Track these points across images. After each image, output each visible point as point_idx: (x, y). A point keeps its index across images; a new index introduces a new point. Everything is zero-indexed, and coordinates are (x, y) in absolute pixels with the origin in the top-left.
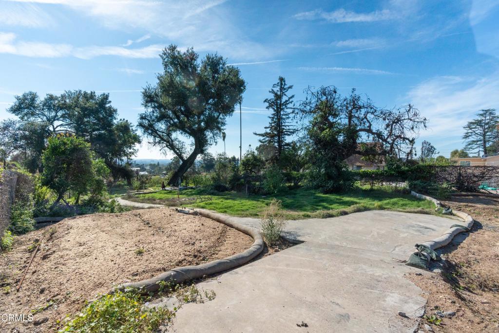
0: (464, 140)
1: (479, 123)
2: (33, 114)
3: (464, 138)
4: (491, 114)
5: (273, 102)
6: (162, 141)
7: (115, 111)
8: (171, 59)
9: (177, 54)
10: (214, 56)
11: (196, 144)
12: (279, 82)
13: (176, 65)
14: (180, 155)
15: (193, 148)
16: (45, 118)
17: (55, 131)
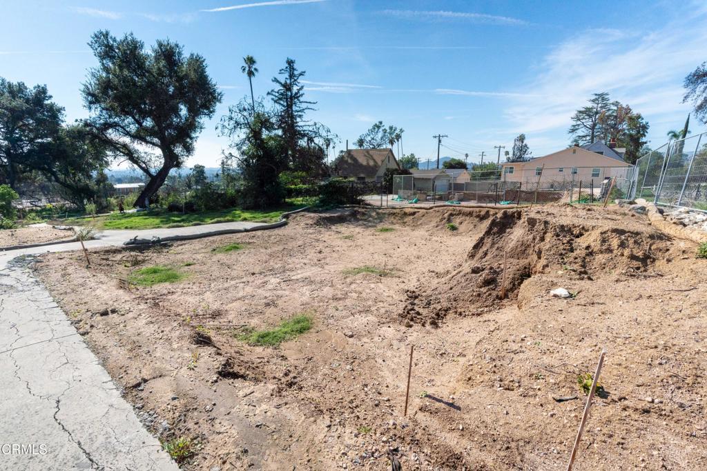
0: (571, 134)
1: (588, 112)
3: (570, 132)
4: (603, 99)
5: (282, 94)
6: (122, 154)
7: (59, 110)
8: (106, 48)
9: (112, 42)
10: (166, 43)
11: (165, 156)
12: (287, 65)
13: (114, 57)
14: (146, 171)
15: (163, 161)
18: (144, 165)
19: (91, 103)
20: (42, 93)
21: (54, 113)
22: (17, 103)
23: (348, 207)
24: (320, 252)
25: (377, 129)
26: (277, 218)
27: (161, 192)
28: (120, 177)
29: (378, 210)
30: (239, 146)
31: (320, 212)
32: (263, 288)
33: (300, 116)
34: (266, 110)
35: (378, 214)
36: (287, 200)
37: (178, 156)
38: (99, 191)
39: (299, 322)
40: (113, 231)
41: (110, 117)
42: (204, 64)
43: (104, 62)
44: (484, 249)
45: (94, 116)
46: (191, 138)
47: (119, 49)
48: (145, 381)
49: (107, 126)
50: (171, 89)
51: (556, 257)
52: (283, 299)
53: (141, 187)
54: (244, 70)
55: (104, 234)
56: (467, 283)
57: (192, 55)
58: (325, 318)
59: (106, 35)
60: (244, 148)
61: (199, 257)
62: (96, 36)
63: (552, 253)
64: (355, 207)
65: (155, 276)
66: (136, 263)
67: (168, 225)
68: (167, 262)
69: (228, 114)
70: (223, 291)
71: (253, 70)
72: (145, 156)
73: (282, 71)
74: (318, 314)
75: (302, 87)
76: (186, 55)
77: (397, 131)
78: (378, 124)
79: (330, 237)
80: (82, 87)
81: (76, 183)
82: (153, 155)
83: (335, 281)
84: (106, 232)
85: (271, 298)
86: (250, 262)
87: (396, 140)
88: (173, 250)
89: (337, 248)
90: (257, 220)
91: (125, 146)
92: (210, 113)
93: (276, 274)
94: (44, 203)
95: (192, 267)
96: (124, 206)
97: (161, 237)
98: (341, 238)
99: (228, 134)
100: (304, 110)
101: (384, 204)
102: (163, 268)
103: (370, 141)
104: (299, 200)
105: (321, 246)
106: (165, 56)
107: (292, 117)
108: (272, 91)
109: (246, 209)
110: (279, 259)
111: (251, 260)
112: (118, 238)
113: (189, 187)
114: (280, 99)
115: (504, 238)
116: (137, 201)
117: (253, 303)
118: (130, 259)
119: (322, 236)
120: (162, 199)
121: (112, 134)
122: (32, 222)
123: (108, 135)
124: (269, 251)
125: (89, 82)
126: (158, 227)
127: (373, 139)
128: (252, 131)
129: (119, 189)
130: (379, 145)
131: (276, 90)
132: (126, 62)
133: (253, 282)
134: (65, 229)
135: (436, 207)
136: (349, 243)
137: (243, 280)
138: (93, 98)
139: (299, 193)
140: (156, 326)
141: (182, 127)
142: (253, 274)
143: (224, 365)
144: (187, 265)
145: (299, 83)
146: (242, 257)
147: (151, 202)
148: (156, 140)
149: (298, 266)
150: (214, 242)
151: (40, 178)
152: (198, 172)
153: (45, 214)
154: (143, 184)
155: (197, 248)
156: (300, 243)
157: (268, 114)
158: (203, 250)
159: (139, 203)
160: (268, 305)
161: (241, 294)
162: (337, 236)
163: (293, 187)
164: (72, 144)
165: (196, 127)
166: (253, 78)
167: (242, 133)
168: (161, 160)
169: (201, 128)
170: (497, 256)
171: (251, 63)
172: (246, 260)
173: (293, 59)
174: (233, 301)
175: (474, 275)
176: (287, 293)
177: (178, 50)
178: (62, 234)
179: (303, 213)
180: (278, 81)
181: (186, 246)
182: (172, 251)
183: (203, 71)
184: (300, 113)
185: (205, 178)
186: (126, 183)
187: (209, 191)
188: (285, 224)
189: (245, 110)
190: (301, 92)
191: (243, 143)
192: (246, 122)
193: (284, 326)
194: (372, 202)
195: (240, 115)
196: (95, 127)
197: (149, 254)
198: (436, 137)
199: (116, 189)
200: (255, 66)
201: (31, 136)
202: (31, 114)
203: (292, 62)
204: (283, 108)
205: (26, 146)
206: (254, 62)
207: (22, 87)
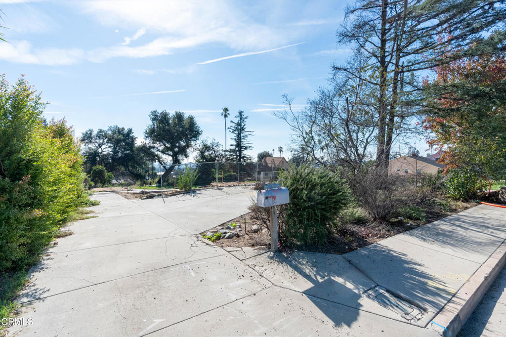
2: (91, 142)
5: (236, 128)
7: (135, 139)
8: (155, 117)
9: (157, 114)
10: (179, 112)
11: (173, 160)
12: (239, 114)
13: (157, 120)
14: (165, 166)
15: (172, 162)
16: (97, 145)
17: (102, 152)
18: (164, 164)
19: (147, 137)
20: (130, 131)
21: (133, 139)
33: (245, 139)
37: (179, 159)
40: (138, 188)
41: (153, 143)
42: (194, 119)
43: (154, 122)
45: (147, 143)
47: (160, 116)
49: (151, 147)
54: (222, 114)
57: (189, 116)
59: (155, 112)
62: (152, 112)
71: (227, 114)
72: (165, 160)
73: (236, 117)
75: (245, 125)
76: (186, 116)
80: (144, 131)
81: (136, 172)
94: (122, 181)
100: (247, 135)
106: (178, 117)
107: (240, 139)
108: (231, 126)
112: (139, 191)
114: (235, 130)
116: (158, 181)
122: (115, 186)
125: (147, 129)
131: (233, 126)
132: (162, 121)
138: (148, 135)
141: (182, 148)
145: (244, 122)
148: (170, 153)
151: (123, 169)
154: (163, 173)
164: (137, 154)
166: (226, 118)
171: (226, 111)
177: (183, 115)
180: (234, 122)
184: (244, 137)
190: (245, 127)
196: (147, 147)
200: (228, 112)
201: (123, 150)
202: (124, 141)
203: (242, 112)
204: (236, 135)
205: (120, 155)
206: (228, 110)
207: (123, 129)
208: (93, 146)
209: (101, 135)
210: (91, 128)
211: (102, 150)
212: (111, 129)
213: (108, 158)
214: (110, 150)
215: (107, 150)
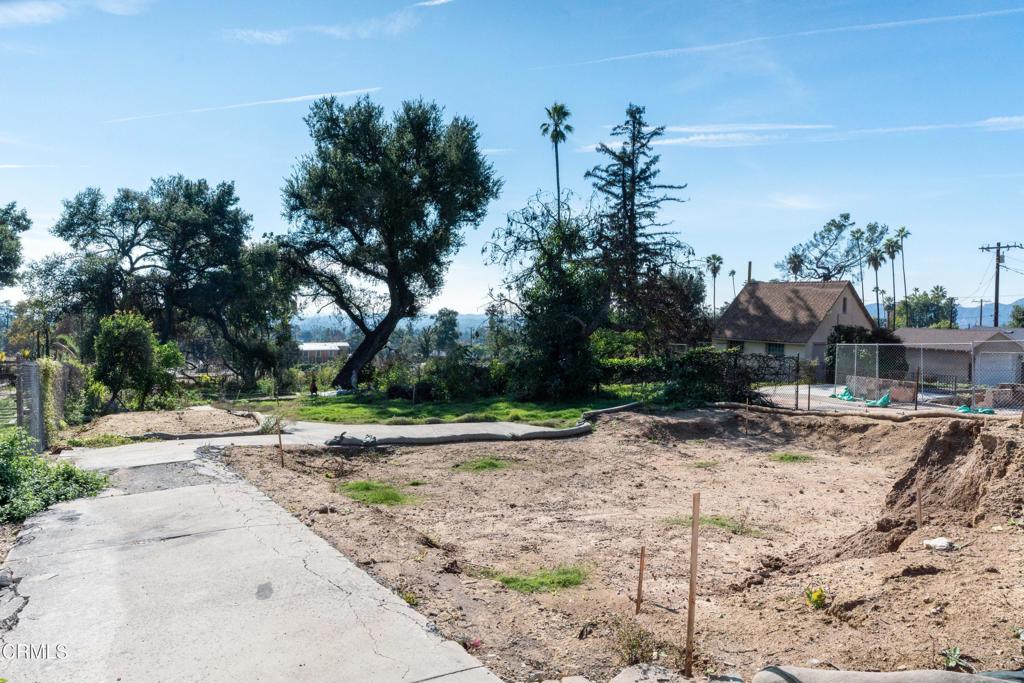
2: (94, 235)
5: (615, 174)
6: (325, 292)
7: (245, 220)
8: (327, 124)
9: (337, 113)
10: (417, 105)
11: (393, 297)
12: (628, 118)
13: (337, 136)
14: (359, 321)
15: (388, 304)
16: (115, 243)
17: (133, 269)
18: (357, 313)
19: (294, 208)
20: (227, 192)
21: (238, 223)
22: (196, 213)
23: (723, 407)
24: (640, 486)
25: (835, 232)
26: (573, 419)
27: (378, 362)
28: (308, 329)
29: (786, 418)
30: (520, 281)
31: (661, 414)
32: (523, 528)
33: (649, 215)
34: (574, 215)
35: (784, 425)
36: (605, 387)
37: (413, 295)
38: (281, 356)
39: (565, 573)
40: (310, 424)
41: (318, 230)
42: (475, 134)
43: (323, 145)
44: (914, 489)
45: (294, 230)
46: (440, 264)
47: (345, 122)
48: (375, 562)
49: (312, 246)
50: (417, 180)
51: (1007, 504)
52: (551, 545)
53: (342, 349)
54: (546, 130)
55: (295, 427)
56: (866, 546)
57: (456, 120)
58: (608, 576)
59: (330, 104)
60: (529, 285)
61: (432, 473)
62: (316, 106)
63: (1001, 497)
64: (736, 408)
65: (368, 493)
66: (341, 474)
67: (387, 421)
68: (384, 477)
69: (505, 225)
70: (462, 524)
71: (562, 128)
72: (361, 296)
73: (618, 130)
74: (599, 570)
75: (655, 160)
76: (446, 121)
77: (891, 235)
78: (838, 219)
79: (669, 462)
80: (285, 185)
81: (249, 340)
82: (373, 293)
83: (648, 530)
84: (300, 425)
85: (533, 540)
86: (512, 489)
87: (886, 256)
88: (394, 459)
89: (675, 483)
90: (538, 422)
91: (333, 279)
92: (477, 217)
93: (550, 510)
95: (420, 488)
96: (318, 385)
97: (378, 438)
98: (689, 466)
99: (503, 260)
100: (657, 202)
101: (803, 404)
102: (379, 485)
103: (818, 259)
104: (624, 389)
105: (644, 476)
106: (413, 126)
107: (632, 217)
108: (596, 168)
109: (521, 400)
110: (561, 489)
111: (515, 487)
112: (318, 434)
113: (425, 351)
114: (611, 183)
115: (949, 471)
116: (339, 376)
117: (504, 544)
118: (335, 465)
119: (654, 458)
120: (379, 374)
121: (318, 261)
122: (192, 403)
123: (310, 262)
124: (547, 476)
125: (295, 176)
126: (374, 422)
127: (825, 254)
128: (546, 253)
129: (306, 352)
130: (841, 269)
131: (604, 167)
132: (353, 143)
133: (510, 516)
134: (242, 416)
135: (918, 416)
136: (703, 475)
137: (495, 513)
138: (298, 200)
139: (629, 374)
140: (381, 527)
141: (425, 245)
142: (513, 506)
143: (452, 564)
144: (414, 484)
145: (650, 149)
146: (501, 480)
147: (360, 381)
148: (382, 268)
149: (592, 503)
150: (458, 452)
151: (201, 330)
152: (444, 323)
153: (207, 391)
154: (346, 344)
155: (431, 460)
156: (607, 468)
157: (576, 221)
158: (440, 465)
159: (342, 380)
160: (525, 549)
161: (488, 531)
162: (684, 461)
163: (616, 361)
164: (255, 274)
165: (448, 245)
166: (561, 144)
167: (528, 259)
168: (385, 304)
169: (459, 245)
170: (931, 503)
171: (559, 118)
172: (507, 484)
173: (640, 105)
174: (475, 538)
175: (880, 533)
176: (560, 537)
177: (434, 115)
178: (240, 422)
179: (623, 414)
180: (607, 150)
181: (415, 456)
182: (392, 462)
183: (472, 146)
184: (648, 209)
185: (456, 336)
186: (318, 341)
187: (460, 362)
188: (588, 432)
189: (535, 218)
190: (653, 168)
191: (528, 275)
192: (536, 238)
193: (543, 576)
194: (775, 400)
195: (525, 227)
196: (294, 248)
197: (358, 462)
198: (988, 249)
199: (302, 351)
200: (567, 121)
201: (201, 262)
202: (207, 227)
203: (639, 111)
204: (614, 201)
205: (193, 280)
206: (566, 114)
207: (202, 186)
208: (102, 249)
209: (128, 208)
210: (95, 186)
211: (132, 264)
212: (159, 187)
213: (153, 292)
214: (160, 264)
215: (147, 262)
